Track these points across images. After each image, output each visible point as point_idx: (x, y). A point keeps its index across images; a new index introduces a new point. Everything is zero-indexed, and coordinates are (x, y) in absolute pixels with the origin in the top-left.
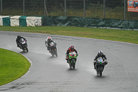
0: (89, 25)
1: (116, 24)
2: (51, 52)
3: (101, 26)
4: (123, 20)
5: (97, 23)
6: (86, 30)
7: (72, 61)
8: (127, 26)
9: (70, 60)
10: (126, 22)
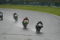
0: (19, 4)
1: (31, 3)
2: (15, 19)
3: (24, 4)
4: (34, 2)
5: (23, 3)
6: (18, 6)
7: (25, 25)
8: (36, 4)
9: (25, 24)
10: (35, 2)
